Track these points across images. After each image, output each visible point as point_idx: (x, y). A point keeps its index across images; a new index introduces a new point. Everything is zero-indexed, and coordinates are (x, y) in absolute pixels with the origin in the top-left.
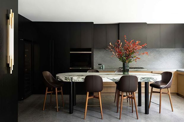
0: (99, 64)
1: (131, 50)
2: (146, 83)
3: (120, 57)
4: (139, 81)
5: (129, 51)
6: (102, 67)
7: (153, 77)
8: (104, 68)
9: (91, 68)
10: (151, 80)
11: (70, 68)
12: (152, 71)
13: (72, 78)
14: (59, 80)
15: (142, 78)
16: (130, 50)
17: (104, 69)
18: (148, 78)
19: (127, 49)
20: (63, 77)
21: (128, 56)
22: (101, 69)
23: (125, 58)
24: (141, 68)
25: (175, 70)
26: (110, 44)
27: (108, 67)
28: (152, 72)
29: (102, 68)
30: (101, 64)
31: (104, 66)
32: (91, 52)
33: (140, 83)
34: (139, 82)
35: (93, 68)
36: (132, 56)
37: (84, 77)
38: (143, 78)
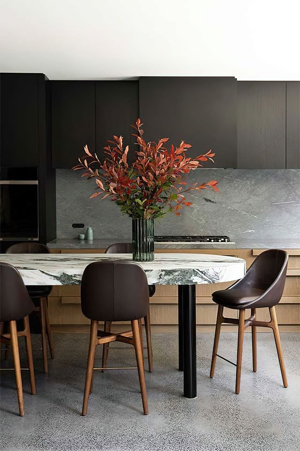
0: (75, 226)
1: (162, 175)
3: (124, 199)
5: (154, 174)
6: (83, 236)
8: (91, 237)
9: (37, 239)
10: (195, 279)
12: (252, 247)
15: (163, 273)
16: (157, 173)
17: (91, 242)
18: (185, 272)
19: (148, 168)
21: (151, 195)
22: (83, 242)
23: (141, 203)
24: (217, 239)
26: (86, 149)
29: (86, 239)
30: (82, 226)
31: (91, 231)
32: (36, 182)
36: (163, 194)
38: (168, 273)
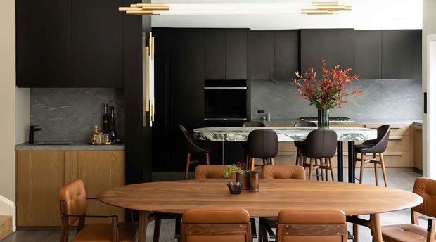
0: (259, 112)
2: (350, 142)
4: (338, 139)
6: (265, 118)
7: (361, 132)
8: (269, 118)
9: (245, 119)
10: (358, 138)
11: (205, 119)
12: (366, 124)
13: (225, 136)
14: (201, 138)
15: (343, 135)
17: (269, 121)
18: (353, 135)
20: (209, 133)
22: (264, 121)
25: (411, 123)
27: (278, 118)
28: (365, 127)
29: (267, 119)
30: (263, 112)
31: (269, 115)
32: (246, 88)
33: (340, 144)
34: (339, 142)
35: (249, 120)
37: (247, 134)
38: (345, 135)
